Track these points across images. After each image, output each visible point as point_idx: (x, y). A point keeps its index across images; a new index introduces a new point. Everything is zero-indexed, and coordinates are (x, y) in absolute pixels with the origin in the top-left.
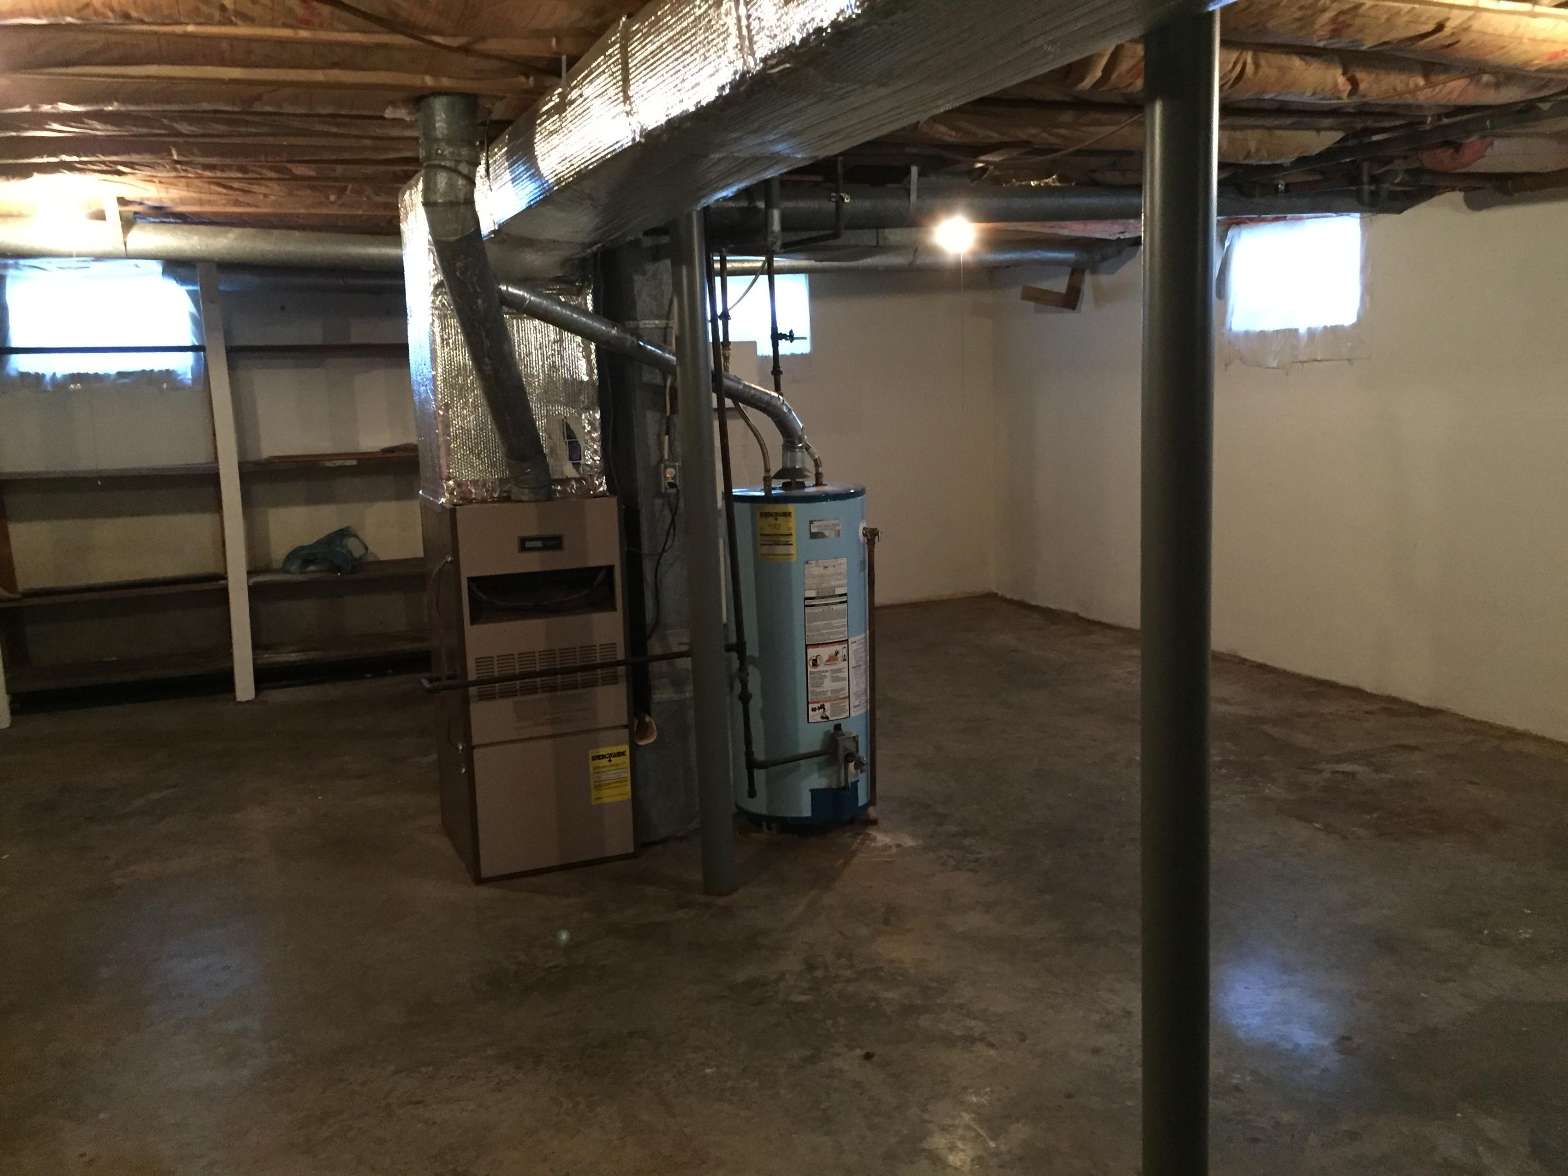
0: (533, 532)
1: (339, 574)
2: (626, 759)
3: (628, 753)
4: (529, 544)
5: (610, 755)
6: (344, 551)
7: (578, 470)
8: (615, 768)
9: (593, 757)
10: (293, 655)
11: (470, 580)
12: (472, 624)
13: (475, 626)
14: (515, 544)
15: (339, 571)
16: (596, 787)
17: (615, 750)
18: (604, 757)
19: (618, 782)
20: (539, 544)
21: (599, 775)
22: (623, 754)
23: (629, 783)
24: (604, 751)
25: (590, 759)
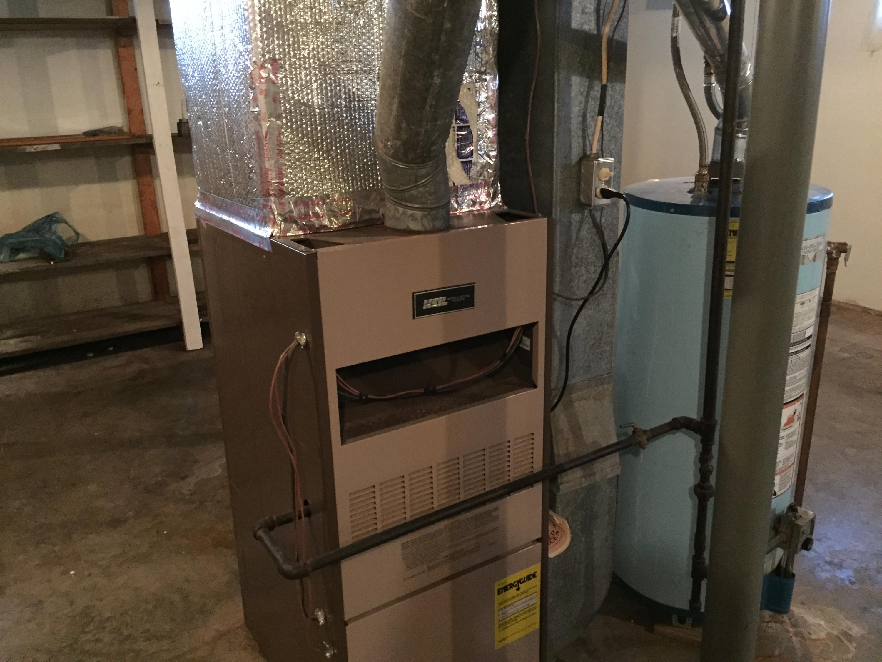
0: (435, 285)
1: (52, 263)
2: (537, 582)
3: (539, 574)
4: (428, 304)
5: (519, 581)
6: (54, 237)
7: (467, 171)
8: (525, 595)
9: (499, 591)
10: (12, 342)
11: (338, 371)
12: (343, 441)
13: (345, 446)
14: (408, 305)
15: (52, 260)
16: (500, 626)
17: (523, 574)
18: (512, 585)
19: (525, 613)
20: (441, 302)
21: (504, 611)
22: (534, 575)
23: (538, 610)
24: (511, 579)
25: (496, 592)
